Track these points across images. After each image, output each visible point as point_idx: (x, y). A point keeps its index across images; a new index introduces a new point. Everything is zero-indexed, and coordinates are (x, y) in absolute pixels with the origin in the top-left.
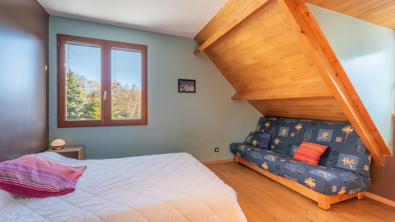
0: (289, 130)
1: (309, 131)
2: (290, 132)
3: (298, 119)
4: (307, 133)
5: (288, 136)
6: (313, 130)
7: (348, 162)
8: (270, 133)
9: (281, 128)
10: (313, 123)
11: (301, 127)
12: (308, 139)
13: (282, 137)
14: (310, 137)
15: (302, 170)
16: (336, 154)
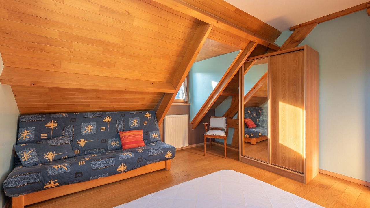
0: (96, 125)
1: (120, 122)
2: (98, 127)
3: (104, 113)
4: (118, 124)
5: (97, 132)
6: (123, 120)
7: (155, 136)
8: (66, 136)
9: (83, 125)
10: (121, 114)
11: (110, 120)
12: (122, 129)
13: (89, 135)
14: (123, 126)
15: (112, 161)
16: (147, 133)
